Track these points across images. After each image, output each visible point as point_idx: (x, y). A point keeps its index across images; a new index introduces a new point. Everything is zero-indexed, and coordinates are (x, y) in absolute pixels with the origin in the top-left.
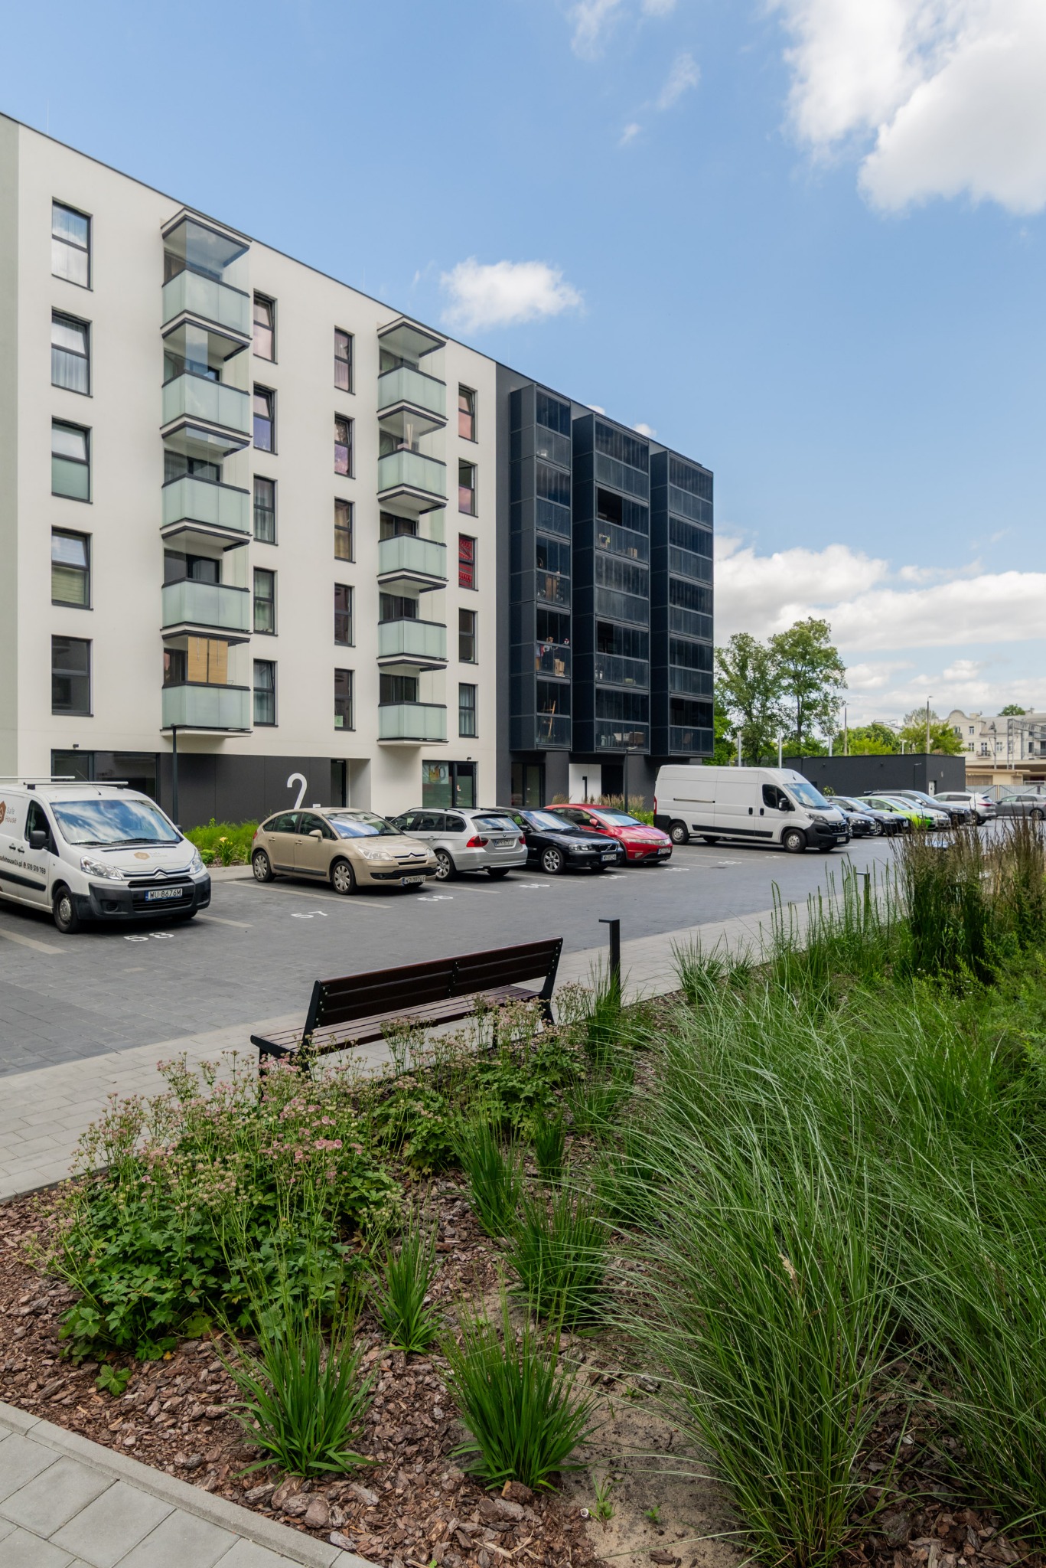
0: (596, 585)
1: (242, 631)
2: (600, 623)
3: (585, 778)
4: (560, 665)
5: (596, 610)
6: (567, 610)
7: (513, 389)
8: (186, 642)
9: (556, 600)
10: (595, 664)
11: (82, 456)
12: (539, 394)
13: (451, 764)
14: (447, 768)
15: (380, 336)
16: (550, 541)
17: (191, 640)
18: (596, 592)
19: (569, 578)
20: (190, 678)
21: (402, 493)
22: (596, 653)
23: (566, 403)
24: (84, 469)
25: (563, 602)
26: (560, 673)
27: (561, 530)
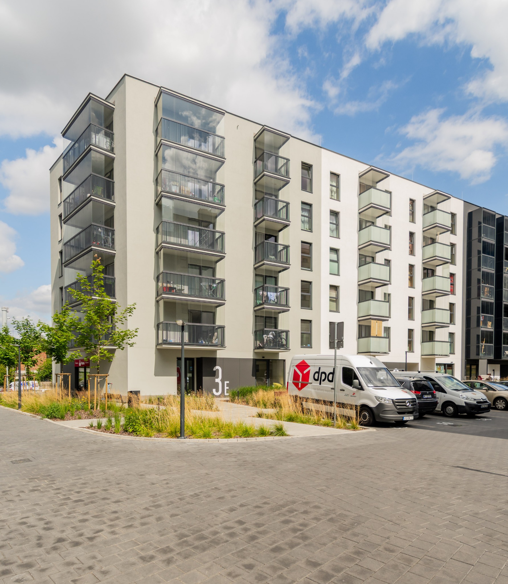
0: (504, 289)
1: (386, 317)
2: (505, 305)
3: (494, 370)
4: (490, 323)
5: (504, 300)
6: (492, 300)
7: (470, 211)
8: (371, 322)
9: (489, 296)
10: (503, 322)
11: (336, 260)
12: (484, 212)
13: (445, 365)
14: (443, 366)
15: (424, 199)
16: (487, 272)
17: (372, 321)
18: (504, 291)
19: (494, 287)
20: (372, 335)
21: (436, 259)
22: (503, 317)
23: (494, 213)
24: (337, 264)
25: (491, 297)
26: (490, 327)
27: (491, 267)
